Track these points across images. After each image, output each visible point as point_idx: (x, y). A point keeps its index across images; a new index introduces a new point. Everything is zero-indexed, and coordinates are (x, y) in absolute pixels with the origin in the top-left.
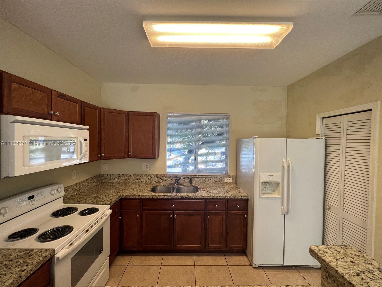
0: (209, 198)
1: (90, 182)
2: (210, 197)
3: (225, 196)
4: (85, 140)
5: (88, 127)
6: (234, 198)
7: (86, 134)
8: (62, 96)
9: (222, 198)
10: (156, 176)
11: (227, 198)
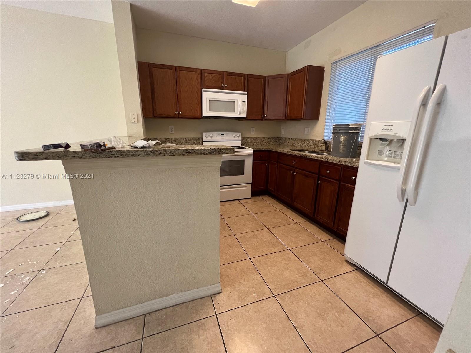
0: (322, 160)
1: (267, 140)
2: (324, 159)
3: (340, 161)
4: (244, 102)
5: (246, 93)
6: (350, 165)
7: (245, 98)
8: (230, 74)
9: (336, 162)
10: (313, 141)
11: (341, 163)
